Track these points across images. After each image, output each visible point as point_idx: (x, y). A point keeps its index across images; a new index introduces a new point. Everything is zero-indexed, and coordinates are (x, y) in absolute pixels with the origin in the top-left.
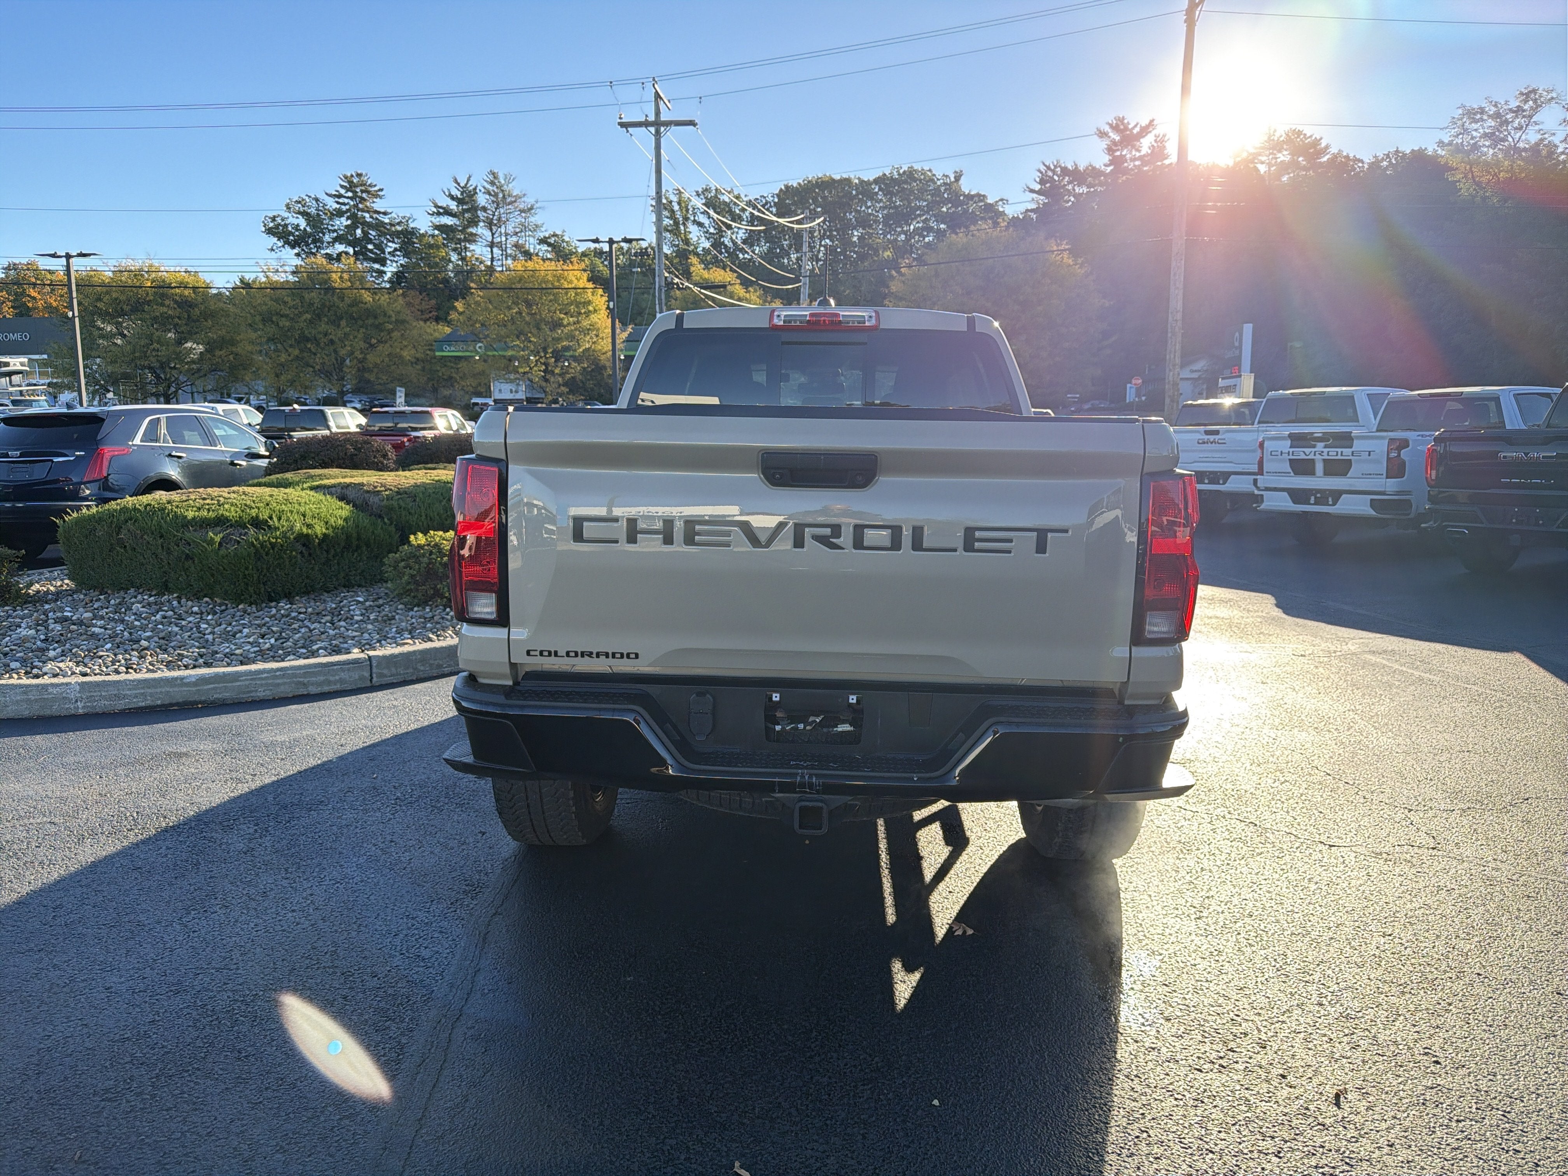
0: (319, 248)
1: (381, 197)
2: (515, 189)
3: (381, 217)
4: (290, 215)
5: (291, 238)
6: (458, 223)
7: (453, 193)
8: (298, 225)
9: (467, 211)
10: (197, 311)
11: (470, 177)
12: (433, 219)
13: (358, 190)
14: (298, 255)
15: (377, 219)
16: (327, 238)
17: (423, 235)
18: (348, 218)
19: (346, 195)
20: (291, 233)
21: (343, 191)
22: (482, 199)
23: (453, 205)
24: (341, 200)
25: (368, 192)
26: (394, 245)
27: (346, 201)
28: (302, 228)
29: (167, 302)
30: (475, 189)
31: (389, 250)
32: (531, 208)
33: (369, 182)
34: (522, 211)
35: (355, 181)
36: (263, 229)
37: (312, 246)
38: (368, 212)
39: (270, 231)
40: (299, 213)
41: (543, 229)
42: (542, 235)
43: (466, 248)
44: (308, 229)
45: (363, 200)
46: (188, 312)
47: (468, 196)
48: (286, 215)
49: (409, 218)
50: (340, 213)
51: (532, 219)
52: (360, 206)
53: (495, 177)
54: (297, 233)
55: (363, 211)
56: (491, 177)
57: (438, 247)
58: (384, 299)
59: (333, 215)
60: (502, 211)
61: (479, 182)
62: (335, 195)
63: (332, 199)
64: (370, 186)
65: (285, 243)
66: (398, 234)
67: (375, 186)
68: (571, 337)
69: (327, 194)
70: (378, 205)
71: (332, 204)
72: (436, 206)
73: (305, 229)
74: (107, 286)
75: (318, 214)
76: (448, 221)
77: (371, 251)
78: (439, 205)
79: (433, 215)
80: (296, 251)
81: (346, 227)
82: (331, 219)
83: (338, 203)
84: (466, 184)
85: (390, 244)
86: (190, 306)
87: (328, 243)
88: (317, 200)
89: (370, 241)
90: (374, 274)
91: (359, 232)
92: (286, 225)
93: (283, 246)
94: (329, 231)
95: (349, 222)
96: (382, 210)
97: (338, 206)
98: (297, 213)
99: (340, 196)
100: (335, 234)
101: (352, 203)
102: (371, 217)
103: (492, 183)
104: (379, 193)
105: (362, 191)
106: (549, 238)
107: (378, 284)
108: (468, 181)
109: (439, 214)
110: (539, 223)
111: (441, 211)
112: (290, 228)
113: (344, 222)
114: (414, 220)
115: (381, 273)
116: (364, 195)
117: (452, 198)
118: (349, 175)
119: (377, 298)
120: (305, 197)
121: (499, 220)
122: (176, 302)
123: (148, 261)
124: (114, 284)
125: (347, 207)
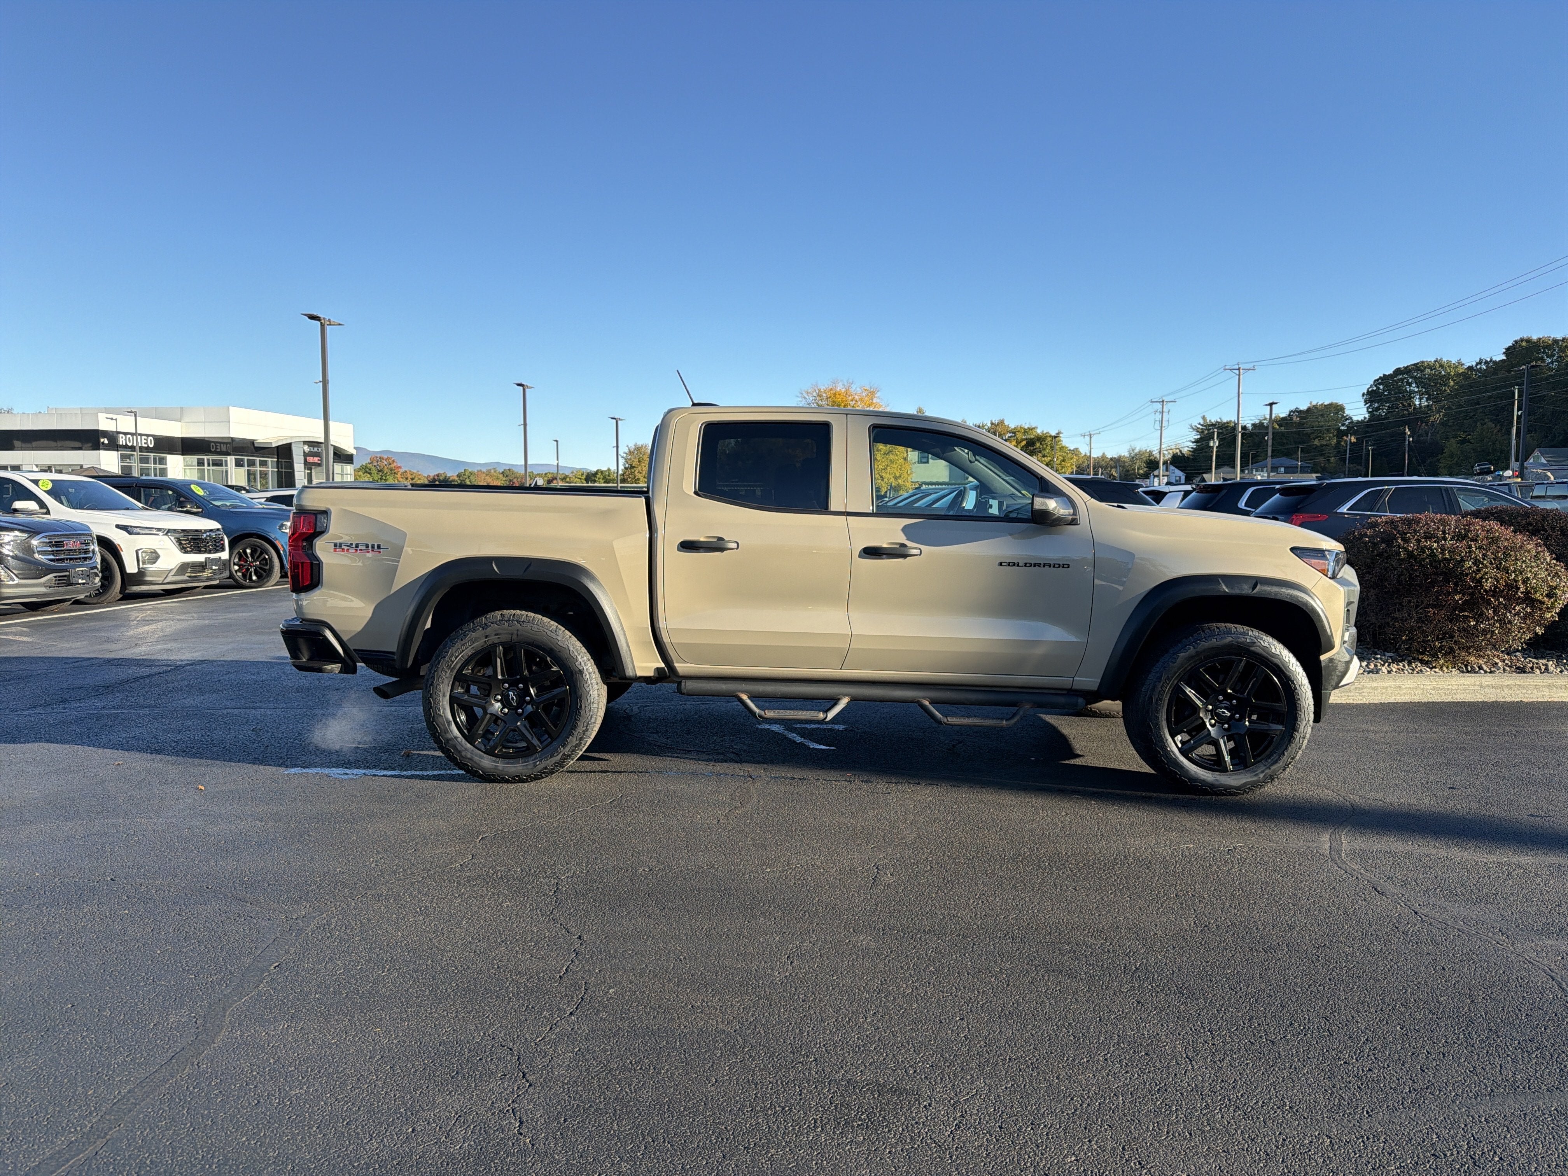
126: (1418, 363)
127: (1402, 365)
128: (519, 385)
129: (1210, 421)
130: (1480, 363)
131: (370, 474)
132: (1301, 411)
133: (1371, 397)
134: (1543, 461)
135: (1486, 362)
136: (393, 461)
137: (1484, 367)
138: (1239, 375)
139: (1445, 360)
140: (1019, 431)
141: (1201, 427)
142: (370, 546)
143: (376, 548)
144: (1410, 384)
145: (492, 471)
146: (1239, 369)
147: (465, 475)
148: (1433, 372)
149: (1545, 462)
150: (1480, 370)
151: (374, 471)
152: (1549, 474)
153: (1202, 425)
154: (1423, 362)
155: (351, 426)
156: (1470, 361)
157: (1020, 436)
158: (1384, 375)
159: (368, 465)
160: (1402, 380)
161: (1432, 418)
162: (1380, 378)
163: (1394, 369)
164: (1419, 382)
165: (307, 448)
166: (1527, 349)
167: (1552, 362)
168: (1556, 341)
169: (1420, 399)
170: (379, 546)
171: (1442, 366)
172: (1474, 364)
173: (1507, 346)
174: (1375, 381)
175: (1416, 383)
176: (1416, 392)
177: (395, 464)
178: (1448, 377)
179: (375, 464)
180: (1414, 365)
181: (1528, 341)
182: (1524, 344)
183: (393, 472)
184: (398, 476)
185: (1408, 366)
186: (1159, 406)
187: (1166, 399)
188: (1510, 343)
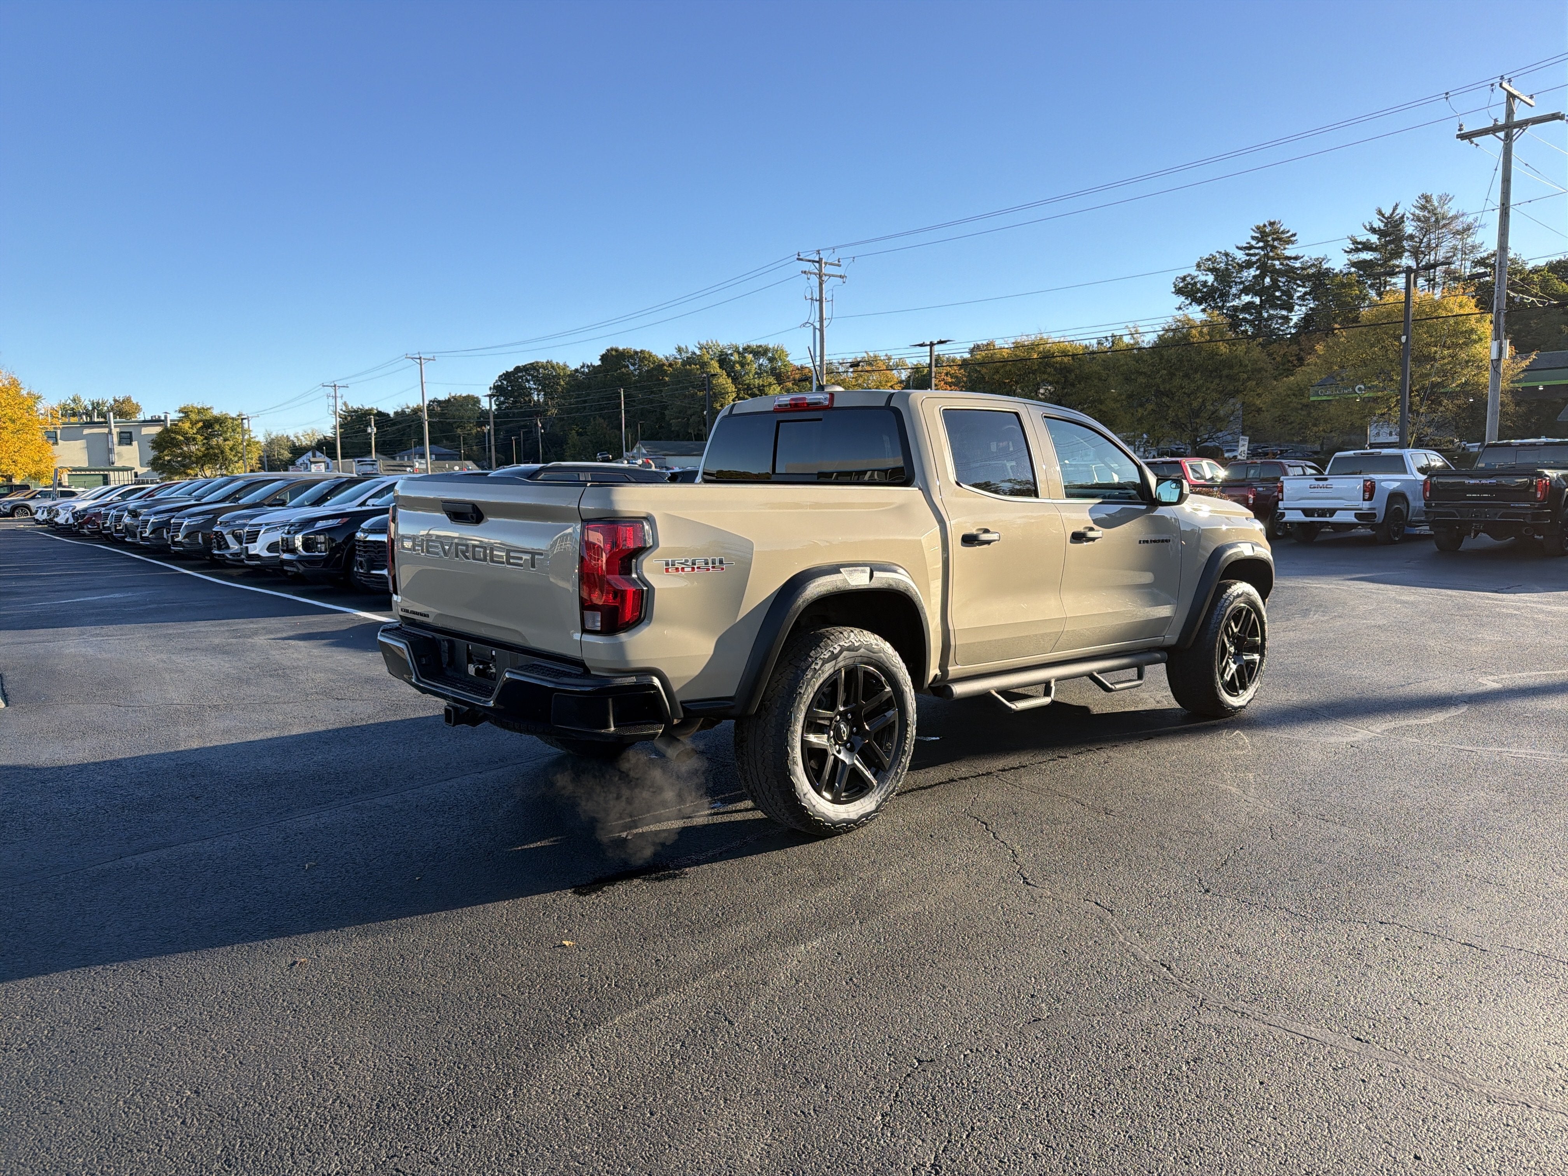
0: (1224, 301)
1: (1293, 242)
2: (1451, 209)
3: (1291, 263)
4: (1200, 273)
5: (1199, 295)
6: (1379, 257)
7: (1374, 226)
8: (1206, 282)
9: (1390, 242)
10: (1073, 376)
11: (1397, 205)
12: (1350, 256)
13: (1270, 239)
14: (1204, 310)
15: (1287, 265)
16: (1234, 291)
17: (1336, 275)
18: (1257, 268)
19: (1257, 246)
20: (1199, 291)
21: (1253, 243)
22: (1409, 228)
23: (1374, 239)
24: (1252, 252)
25: (1280, 239)
26: (1303, 290)
27: (1257, 251)
28: (1210, 284)
29: (1049, 370)
30: (1403, 217)
31: (1298, 294)
32: (1468, 228)
33: (1282, 229)
34: (1457, 233)
35: (1267, 230)
36: (1173, 290)
37: (1218, 300)
38: (1278, 259)
39: (1179, 291)
40: (1209, 270)
41: (1482, 250)
42: (1479, 256)
43: (1386, 282)
44: (1215, 284)
45: (1274, 248)
46: (1065, 377)
47: (1392, 227)
48: (1196, 273)
49: (1323, 260)
50: (1249, 265)
51: (1469, 240)
52: (1271, 254)
53: (1427, 201)
54: (1205, 290)
55: (1273, 259)
56: (1423, 202)
57: (1350, 285)
58: (1241, 349)
59: (1243, 267)
60: (1432, 236)
61: (1408, 207)
62: (1246, 248)
63: (1242, 252)
64: (1283, 232)
65: (1192, 301)
66: (1308, 277)
67: (1288, 232)
68: (1443, 372)
69: (1238, 248)
70: (1290, 251)
71: (1241, 256)
72: (1355, 242)
73: (1212, 285)
74: (1004, 361)
75: (1227, 269)
76: (1367, 256)
77: (1278, 298)
78: (1359, 240)
79: (1350, 252)
80: (1202, 307)
81: (1254, 277)
82: (1239, 272)
83: (1248, 255)
84: (1392, 215)
85: (1300, 289)
86: (1068, 372)
87: (1234, 295)
88: (1227, 255)
89: (1279, 288)
90: (1280, 321)
91: (1267, 280)
92: (1195, 283)
93: (1190, 304)
94: (1236, 283)
95: (1258, 272)
96: (1294, 255)
97: (1248, 258)
98: (1206, 271)
99: (1251, 247)
100: (1241, 286)
101: (1262, 253)
102: (1282, 264)
103: (1423, 208)
104: (1292, 239)
105: (1274, 240)
106: (1488, 258)
107: (1283, 331)
108: (1394, 210)
109: (1357, 250)
110: (1477, 242)
111: (1360, 246)
112: (1199, 285)
113: (1253, 272)
114: (1329, 260)
115: (1287, 319)
116: (1276, 243)
117: (1373, 230)
118: (1262, 225)
119: (1235, 348)
120: (1214, 254)
121: (1428, 245)
122: (1056, 369)
123: (1039, 335)
124: (1010, 359)
125: (1257, 257)
126: (533, 363)
127: (521, 364)
129: (352, 407)
130: (583, 367)
132: (439, 401)
133: (498, 390)
134: (644, 451)
135: (588, 366)
137: (586, 370)
138: (421, 365)
139: (554, 362)
140: (191, 411)
141: (344, 413)
142: (710, 562)
143: (717, 564)
144: (528, 381)
146: (420, 358)
148: (546, 371)
149: (646, 452)
150: (583, 373)
152: (651, 462)
153: (344, 411)
154: (537, 363)
156: (574, 365)
157: (193, 416)
158: (507, 372)
160: (521, 377)
161: (549, 413)
162: (504, 374)
163: (514, 367)
164: (536, 380)
166: (616, 357)
167: (635, 370)
168: (636, 353)
169: (538, 395)
170: (721, 562)
171: (553, 367)
172: (579, 367)
173: (601, 354)
174: (500, 377)
175: (534, 381)
176: (535, 389)
178: (558, 376)
180: (531, 364)
181: (617, 350)
182: (614, 353)
185: (526, 365)
186: (331, 391)
187: (338, 384)
188: (604, 352)
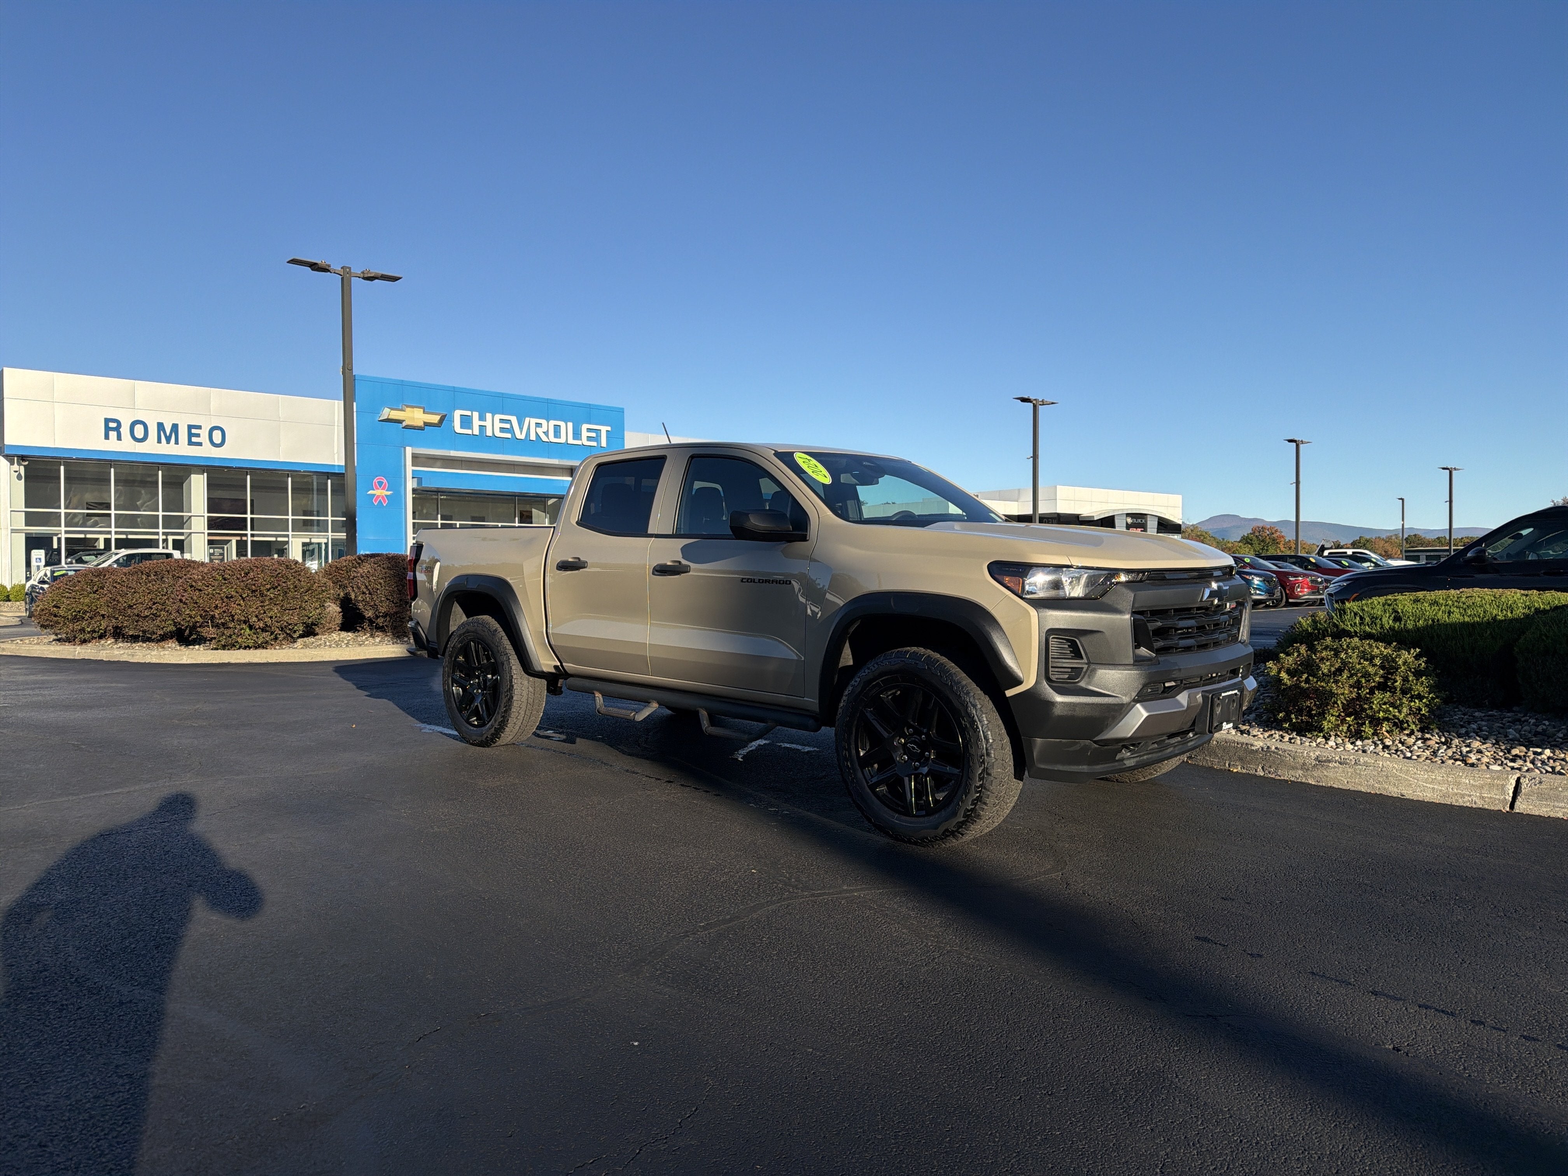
128: (1290, 441)
131: (1251, 544)
136: (1276, 531)
145: (1394, 537)
147: (1360, 543)
151: (1256, 542)
155: (1180, 497)
159: (1250, 536)
165: (1129, 520)
177: (1278, 534)
179: (1257, 534)
183: (1275, 542)
184: (1281, 546)
